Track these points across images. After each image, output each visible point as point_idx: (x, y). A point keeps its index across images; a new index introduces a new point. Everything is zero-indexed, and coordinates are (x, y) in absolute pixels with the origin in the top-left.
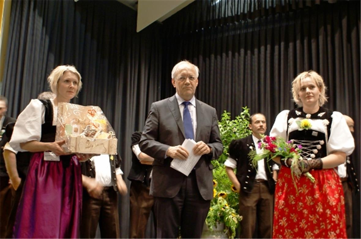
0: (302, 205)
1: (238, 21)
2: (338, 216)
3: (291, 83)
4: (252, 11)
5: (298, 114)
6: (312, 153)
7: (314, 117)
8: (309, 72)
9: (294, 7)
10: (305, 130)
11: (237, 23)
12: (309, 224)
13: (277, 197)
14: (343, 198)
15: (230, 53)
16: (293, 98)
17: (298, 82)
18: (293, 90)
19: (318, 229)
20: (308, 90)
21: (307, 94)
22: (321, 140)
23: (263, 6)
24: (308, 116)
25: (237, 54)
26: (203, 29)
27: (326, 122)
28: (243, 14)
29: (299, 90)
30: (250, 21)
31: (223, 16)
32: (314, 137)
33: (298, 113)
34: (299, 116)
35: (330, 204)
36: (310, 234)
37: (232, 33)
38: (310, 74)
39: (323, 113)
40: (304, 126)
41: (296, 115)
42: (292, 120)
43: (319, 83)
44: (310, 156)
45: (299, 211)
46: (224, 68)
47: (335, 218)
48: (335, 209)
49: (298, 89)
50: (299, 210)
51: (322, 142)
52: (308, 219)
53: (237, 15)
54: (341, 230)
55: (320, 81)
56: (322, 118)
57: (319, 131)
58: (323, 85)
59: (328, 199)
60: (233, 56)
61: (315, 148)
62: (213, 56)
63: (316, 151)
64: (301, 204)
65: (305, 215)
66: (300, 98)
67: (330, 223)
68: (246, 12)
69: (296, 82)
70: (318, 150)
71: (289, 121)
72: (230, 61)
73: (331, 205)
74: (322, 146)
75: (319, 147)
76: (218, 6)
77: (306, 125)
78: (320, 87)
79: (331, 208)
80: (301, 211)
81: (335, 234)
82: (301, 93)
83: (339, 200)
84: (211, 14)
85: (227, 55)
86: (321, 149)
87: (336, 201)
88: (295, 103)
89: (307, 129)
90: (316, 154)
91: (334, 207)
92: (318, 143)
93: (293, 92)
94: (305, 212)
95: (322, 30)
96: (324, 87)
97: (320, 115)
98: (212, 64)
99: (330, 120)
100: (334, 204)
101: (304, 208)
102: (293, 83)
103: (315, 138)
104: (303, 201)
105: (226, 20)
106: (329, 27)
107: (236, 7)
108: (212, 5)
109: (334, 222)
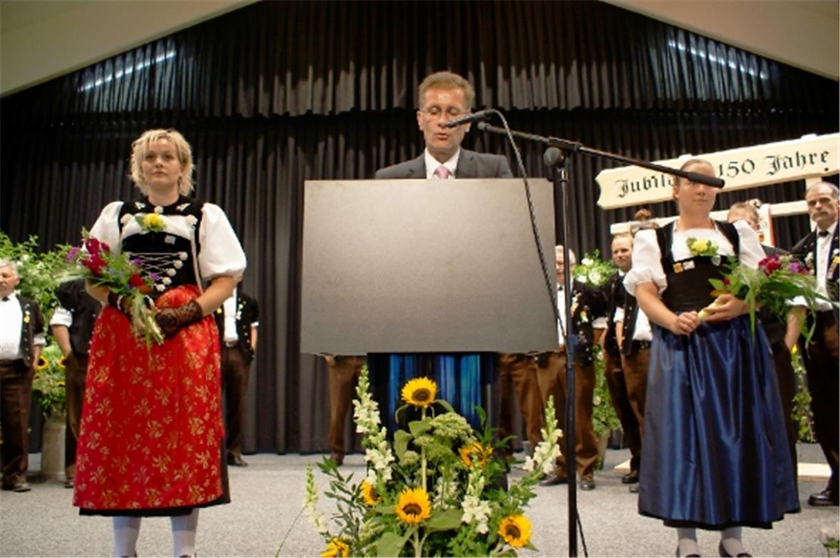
0: (141, 372)
1: (117, 121)
2: (207, 388)
3: (131, 144)
4: (139, 109)
5: (139, 208)
6: (165, 275)
7: (169, 211)
8: (169, 132)
9: (197, 114)
10: (151, 233)
11: (114, 123)
12: (154, 407)
13: (94, 360)
14: (219, 357)
15: (102, 164)
16: (131, 174)
17: (144, 144)
18: (135, 158)
19: (170, 415)
20: (159, 161)
21: (157, 167)
22: (182, 250)
23: (156, 106)
24: (159, 209)
25: (112, 167)
26: (62, 124)
27: (192, 219)
28: (126, 111)
29: (145, 156)
30: (134, 122)
31: (95, 109)
32: (169, 245)
33: (139, 205)
34: (143, 210)
35: (191, 365)
36: (156, 425)
37: (108, 136)
38: (170, 134)
39: (187, 205)
40: (150, 226)
41: (137, 208)
42: (127, 216)
43: (183, 154)
44: (161, 280)
45: (135, 385)
46: (91, 183)
47: (202, 392)
48: (200, 376)
49: (143, 155)
50: (135, 382)
51: (184, 255)
52: (154, 397)
53: (116, 113)
54: (213, 414)
55: (186, 151)
56: (184, 213)
57: (179, 234)
58: (190, 159)
59: (186, 357)
60: (107, 169)
61: (171, 266)
62: (75, 166)
63: (172, 272)
64: (138, 369)
65: (148, 391)
66: (144, 175)
67: (190, 403)
68: (130, 109)
69: (141, 143)
70: (177, 270)
71: (122, 220)
72: (101, 176)
73: (193, 368)
74: (183, 262)
75: (179, 264)
76: (87, 95)
77: (154, 223)
78: (184, 162)
79: (193, 374)
80: (140, 384)
81: (201, 422)
82: (145, 163)
83: (209, 360)
84: (77, 103)
85: (98, 166)
86: (182, 268)
87: (202, 362)
88: (133, 183)
89: (156, 231)
90: (172, 278)
91: (198, 372)
92: (178, 258)
93: (134, 162)
94: (148, 384)
95: (231, 150)
96: (191, 166)
97: (182, 207)
98: (74, 177)
99: (199, 216)
100: (198, 366)
101: (145, 378)
102: (134, 145)
103: (170, 248)
104: (144, 365)
105: (99, 116)
106: (241, 147)
107: (116, 100)
108: (78, 91)
109: (199, 399)
